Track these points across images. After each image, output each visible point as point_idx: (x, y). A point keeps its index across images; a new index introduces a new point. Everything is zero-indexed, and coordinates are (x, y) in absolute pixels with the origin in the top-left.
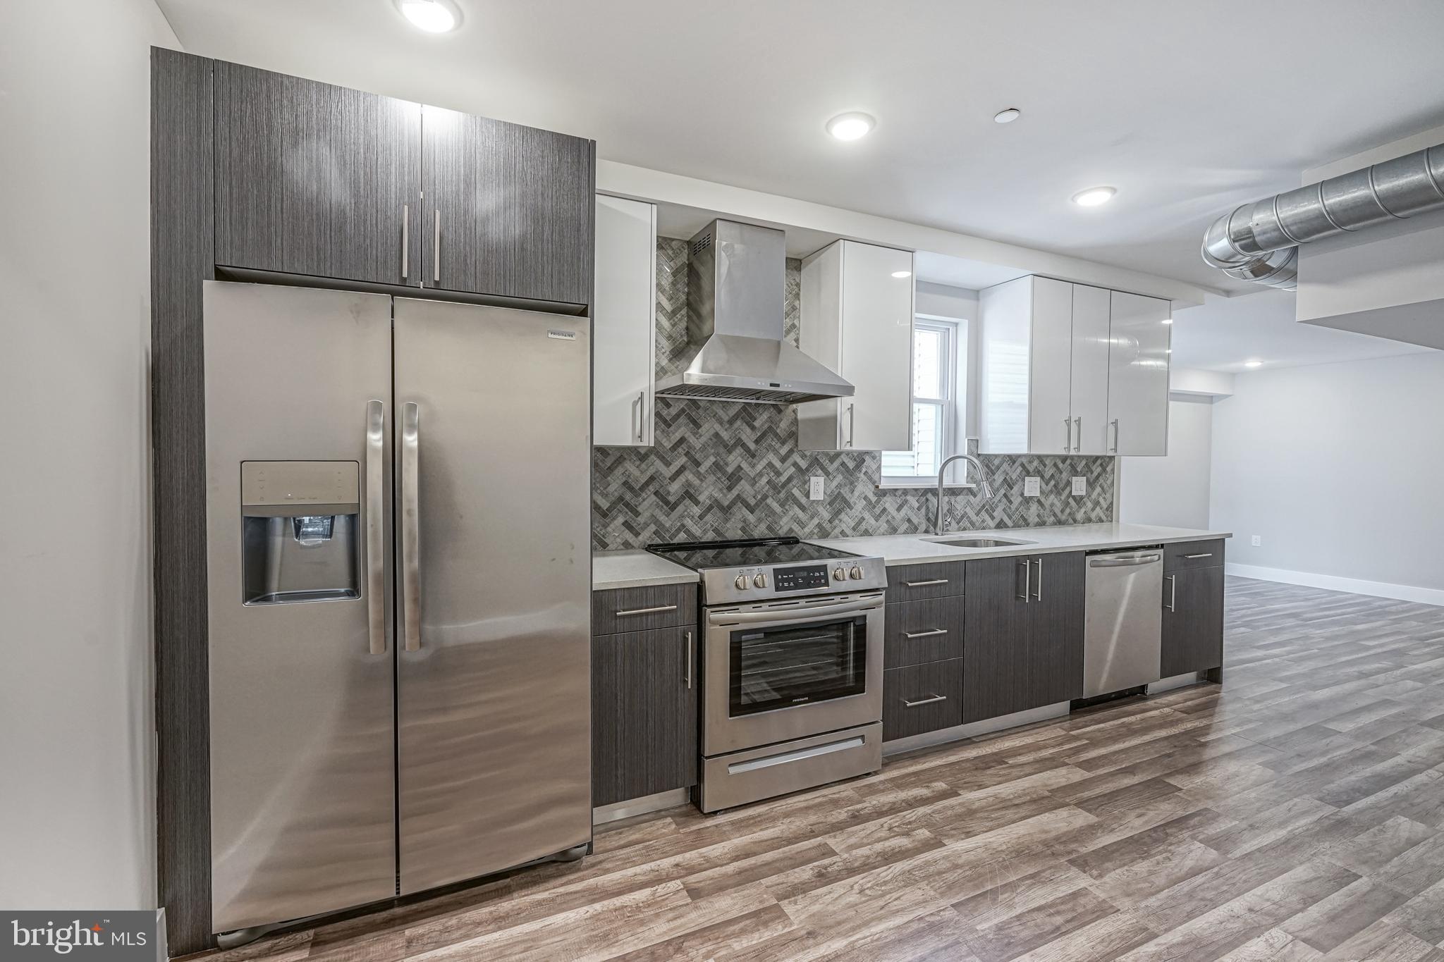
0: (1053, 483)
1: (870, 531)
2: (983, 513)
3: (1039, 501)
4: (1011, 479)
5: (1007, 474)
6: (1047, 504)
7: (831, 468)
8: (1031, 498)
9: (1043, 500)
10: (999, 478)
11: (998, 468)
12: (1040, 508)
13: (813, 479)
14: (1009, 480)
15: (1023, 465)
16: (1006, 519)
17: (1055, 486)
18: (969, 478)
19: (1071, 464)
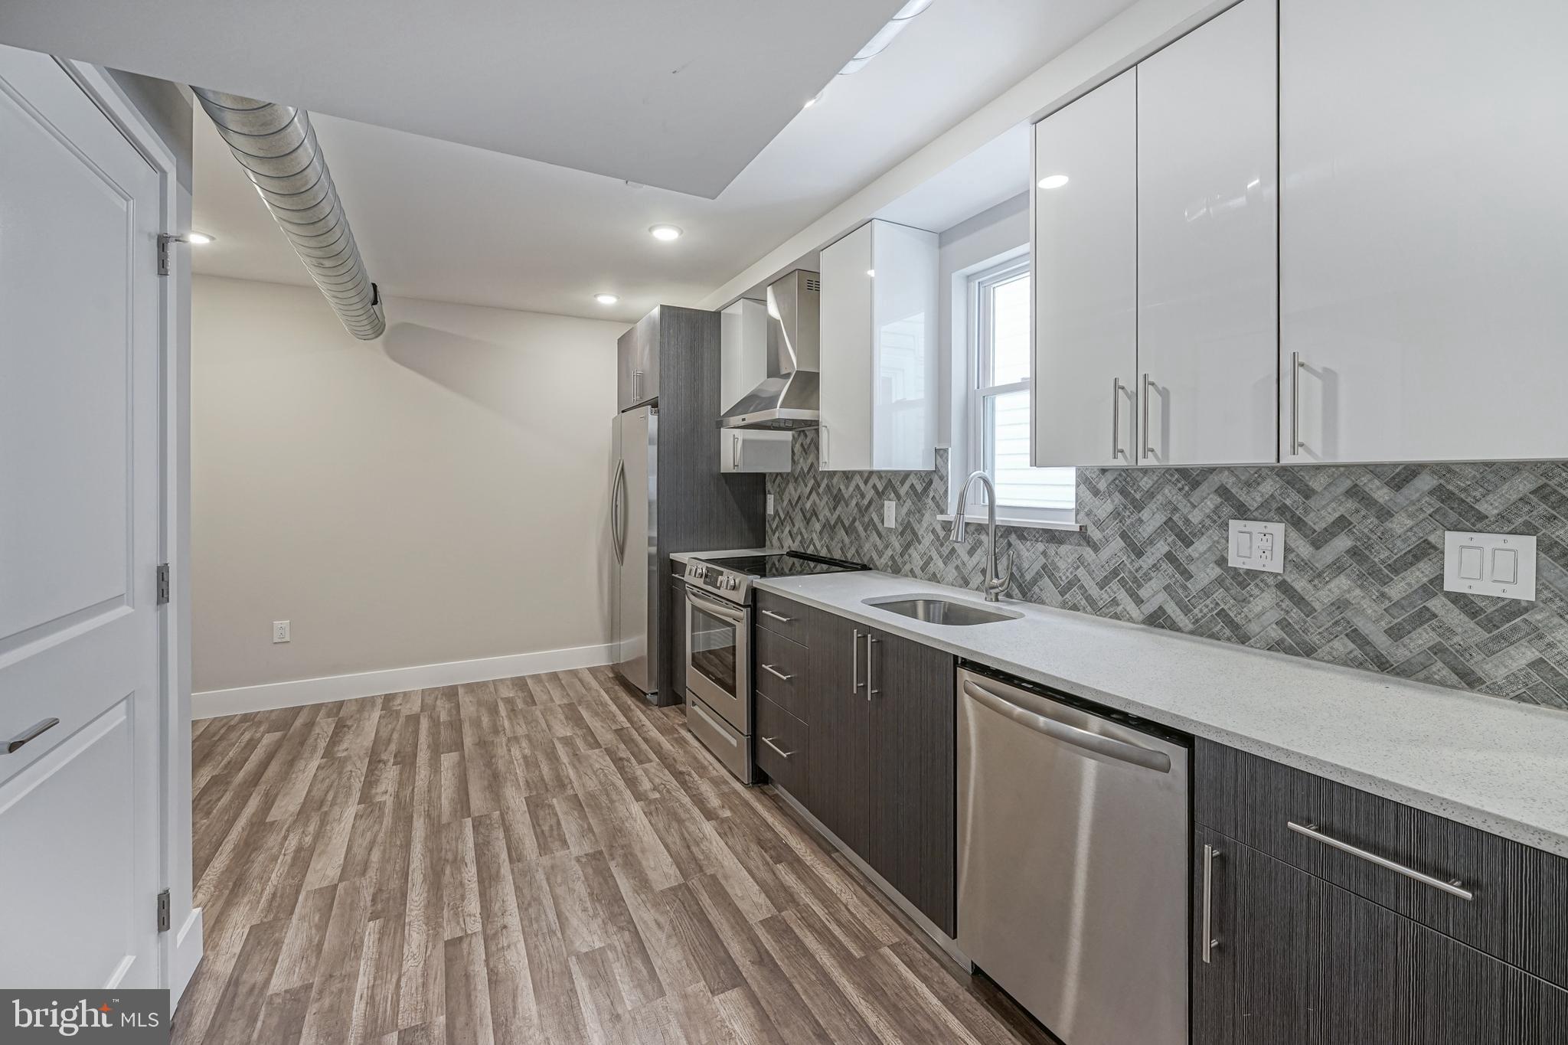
0: (1342, 543)
2: (1114, 584)
3: (1284, 587)
4: (1187, 521)
5: (1176, 509)
6: (1322, 597)
7: (903, 491)
8: (1253, 574)
9: (1300, 584)
10: (1152, 519)
11: (1151, 495)
12: (1287, 603)
13: (886, 503)
14: (1180, 523)
15: (1223, 492)
16: (1172, 609)
17: (1353, 552)
18: (1082, 514)
19: (1439, 492)
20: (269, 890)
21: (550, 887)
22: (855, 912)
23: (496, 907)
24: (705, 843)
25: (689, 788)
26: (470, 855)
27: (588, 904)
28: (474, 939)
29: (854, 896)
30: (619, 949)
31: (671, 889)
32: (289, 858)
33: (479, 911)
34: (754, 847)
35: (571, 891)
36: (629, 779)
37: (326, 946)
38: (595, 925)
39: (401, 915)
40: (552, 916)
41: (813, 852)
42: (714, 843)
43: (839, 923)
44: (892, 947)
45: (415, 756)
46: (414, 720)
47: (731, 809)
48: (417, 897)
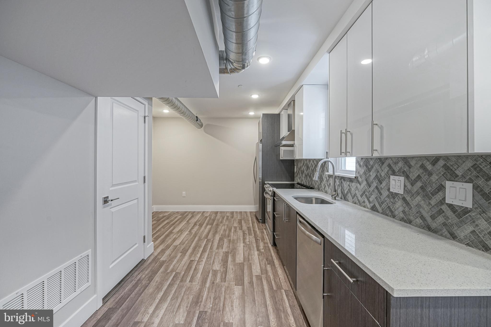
0: (419, 184)
2: (364, 196)
3: (404, 199)
4: (381, 175)
5: (378, 172)
6: (413, 203)
8: (397, 194)
9: (408, 198)
10: (373, 174)
11: (372, 167)
12: (404, 205)
14: (379, 176)
15: (389, 166)
16: (377, 205)
17: (422, 188)
18: (357, 173)
19: (445, 166)
20: (167, 244)
21: (215, 256)
22: (281, 280)
23: (203, 257)
24: (253, 256)
25: (257, 243)
26: (203, 246)
27: (220, 261)
28: (196, 261)
29: (283, 277)
30: (221, 271)
31: (240, 263)
32: (173, 239)
33: (199, 256)
34: (265, 260)
35: (218, 258)
36: (244, 238)
37: (171, 255)
38: (219, 266)
39: (186, 254)
40: (212, 261)
41: (280, 265)
42: (255, 256)
43: (275, 281)
44: (285, 291)
45: (203, 225)
46: (207, 217)
47: (264, 250)
48: (190, 251)
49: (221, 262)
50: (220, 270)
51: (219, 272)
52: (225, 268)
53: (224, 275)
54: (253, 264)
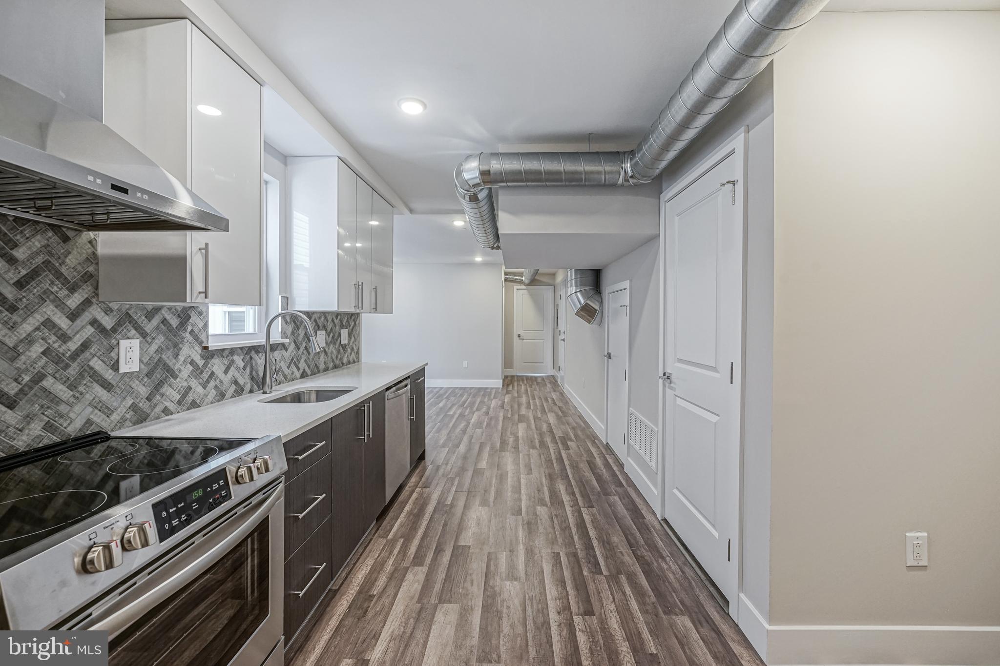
0: (331, 335)
1: (198, 401)
2: (292, 365)
3: (325, 351)
6: (329, 352)
7: (149, 327)
9: (327, 349)
10: (302, 332)
11: (301, 323)
12: (325, 356)
13: (124, 343)
15: (316, 321)
16: (307, 369)
17: (333, 338)
19: (340, 320)
49: (502, 606)
50: (502, 579)
51: (504, 575)
52: (489, 585)
53: (492, 568)
54: (412, 598)
